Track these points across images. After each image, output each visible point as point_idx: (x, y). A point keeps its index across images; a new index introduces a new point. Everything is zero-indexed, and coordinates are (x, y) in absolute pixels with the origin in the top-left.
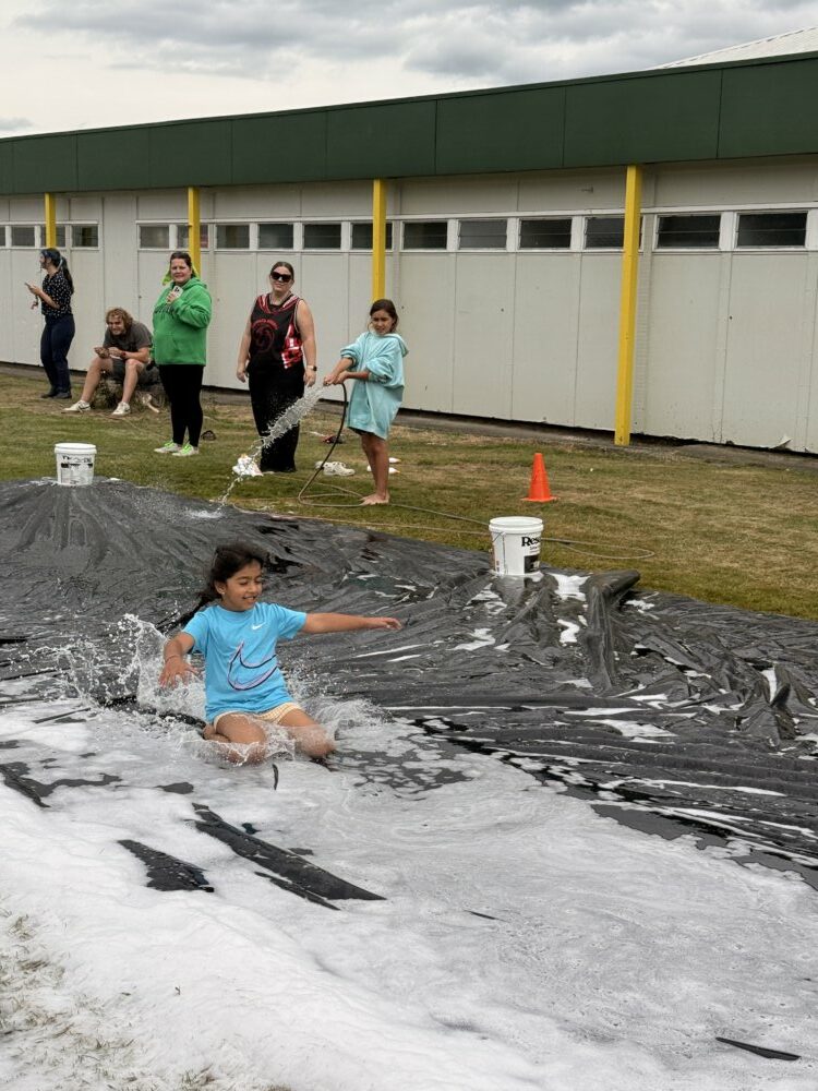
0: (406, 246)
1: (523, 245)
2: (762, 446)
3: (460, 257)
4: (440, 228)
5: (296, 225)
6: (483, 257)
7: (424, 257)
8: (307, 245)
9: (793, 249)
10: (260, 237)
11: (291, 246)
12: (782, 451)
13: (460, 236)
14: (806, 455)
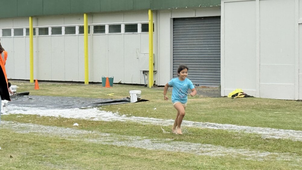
0: (39, 34)
1: (66, 33)
2: (116, 83)
3: (52, 37)
4: (47, 29)
5: (12, 29)
6: (57, 37)
7: (43, 37)
8: (15, 35)
9: (119, 33)
10: (3, 33)
11: (11, 35)
12: (120, 83)
13: (52, 31)
14: (125, 84)
